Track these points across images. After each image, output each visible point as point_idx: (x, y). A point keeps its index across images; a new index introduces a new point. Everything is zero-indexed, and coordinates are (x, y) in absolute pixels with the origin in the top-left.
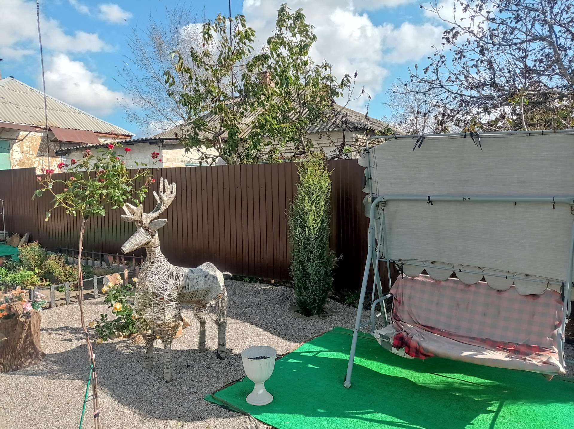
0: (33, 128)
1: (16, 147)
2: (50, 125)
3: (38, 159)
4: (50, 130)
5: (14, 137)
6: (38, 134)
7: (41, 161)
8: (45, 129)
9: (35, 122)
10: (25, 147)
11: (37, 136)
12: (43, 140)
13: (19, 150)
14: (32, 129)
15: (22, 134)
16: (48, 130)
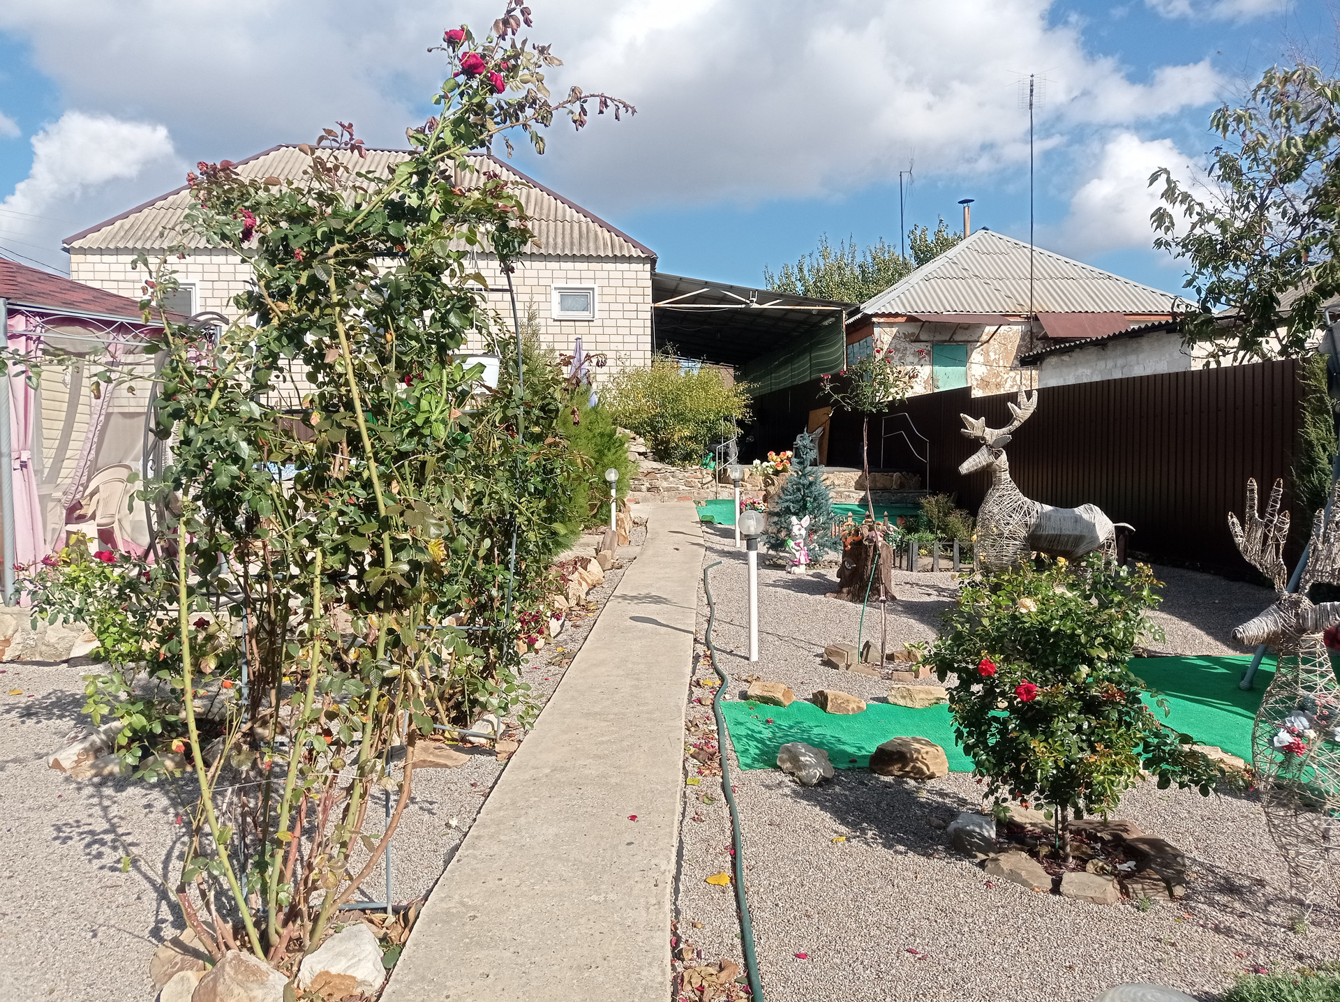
0: (1004, 318)
1: (976, 356)
2: (1037, 308)
3: (1012, 374)
4: (1036, 318)
5: (975, 338)
6: (1015, 328)
7: (1018, 378)
8: (1028, 318)
9: (1011, 307)
10: (992, 354)
11: (1013, 333)
12: (1023, 339)
13: (981, 359)
14: (1002, 320)
15: (989, 330)
16: (1033, 319)
